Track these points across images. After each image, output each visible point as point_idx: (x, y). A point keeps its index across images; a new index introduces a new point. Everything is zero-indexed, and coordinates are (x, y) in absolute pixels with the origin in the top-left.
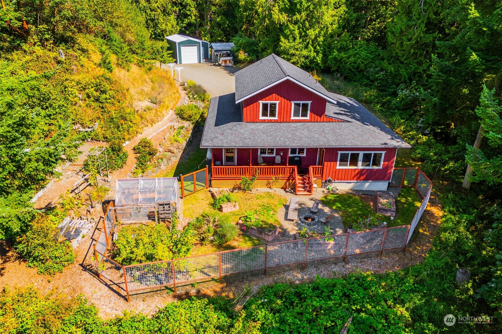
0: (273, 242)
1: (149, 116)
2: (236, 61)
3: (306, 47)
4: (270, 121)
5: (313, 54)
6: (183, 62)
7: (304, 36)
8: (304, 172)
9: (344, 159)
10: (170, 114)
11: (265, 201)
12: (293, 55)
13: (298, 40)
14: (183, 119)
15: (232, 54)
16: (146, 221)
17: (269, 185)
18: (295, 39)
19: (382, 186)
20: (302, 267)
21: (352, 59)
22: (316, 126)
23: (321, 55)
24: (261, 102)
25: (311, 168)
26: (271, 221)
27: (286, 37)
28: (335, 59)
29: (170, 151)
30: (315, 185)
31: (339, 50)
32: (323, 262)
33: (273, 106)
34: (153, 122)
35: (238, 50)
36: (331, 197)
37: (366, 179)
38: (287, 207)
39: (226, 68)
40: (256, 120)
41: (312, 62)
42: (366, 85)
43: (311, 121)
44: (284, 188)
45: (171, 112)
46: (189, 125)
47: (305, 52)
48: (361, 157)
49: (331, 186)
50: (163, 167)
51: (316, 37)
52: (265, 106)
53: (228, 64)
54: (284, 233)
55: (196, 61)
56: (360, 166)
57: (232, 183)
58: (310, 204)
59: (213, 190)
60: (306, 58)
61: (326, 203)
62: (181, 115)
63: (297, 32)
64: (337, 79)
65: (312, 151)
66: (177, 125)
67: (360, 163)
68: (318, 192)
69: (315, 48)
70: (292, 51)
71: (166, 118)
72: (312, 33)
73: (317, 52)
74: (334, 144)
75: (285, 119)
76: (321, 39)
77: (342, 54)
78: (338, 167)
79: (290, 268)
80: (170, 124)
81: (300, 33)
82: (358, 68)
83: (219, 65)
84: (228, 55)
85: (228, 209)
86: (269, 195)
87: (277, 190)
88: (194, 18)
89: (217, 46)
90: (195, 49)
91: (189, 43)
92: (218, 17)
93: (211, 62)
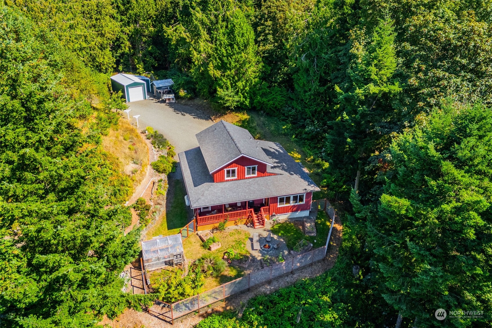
0: (248, 268)
1: (137, 177)
2: (177, 97)
3: (237, 93)
4: (232, 180)
5: (242, 99)
6: (131, 101)
7: (234, 85)
8: (257, 210)
9: (282, 200)
10: (149, 170)
11: (236, 236)
12: (227, 100)
13: (230, 89)
14: (159, 172)
15: (171, 90)
16: (164, 266)
17: (236, 225)
18: (227, 89)
19: (306, 213)
20: (269, 282)
21: (271, 102)
23: (248, 100)
24: (225, 170)
25: (262, 209)
26: (244, 253)
27: (221, 87)
28: (259, 102)
29: (159, 204)
30: (266, 220)
31: (262, 96)
32: (281, 277)
33: (233, 172)
34: (140, 181)
35: (178, 89)
36: (276, 227)
37: (296, 211)
38: (251, 240)
39: (171, 105)
40: (222, 180)
41: (242, 104)
42: (283, 120)
43: (258, 177)
44: (246, 224)
45: (149, 167)
46: (164, 176)
47: (236, 98)
48: (292, 198)
49: (274, 218)
50: (157, 218)
51: (244, 87)
52: (228, 172)
53: (172, 101)
54: (254, 259)
55: (141, 98)
56: (292, 203)
57: (211, 227)
58: (265, 234)
59: (200, 232)
60: (238, 102)
61: (274, 231)
62: (157, 169)
63: (229, 84)
64: (262, 115)
66: (156, 179)
67: (291, 202)
68: (269, 223)
69: (243, 94)
70: (226, 98)
71: (147, 174)
72: (240, 84)
73: (245, 97)
74: (275, 194)
75: (241, 177)
76: (247, 88)
77: (265, 100)
78: (279, 206)
79: (263, 284)
80: (152, 180)
81: (231, 84)
82: (276, 107)
83: (164, 101)
84: (169, 93)
85: (214, 247)
86: (238, 232)
87: (242, 226)
88: (127, 49)
89: (158, 83)
90: (140, 89)
91: (135, 85)
92: (149, 46)
93: (154, 97)
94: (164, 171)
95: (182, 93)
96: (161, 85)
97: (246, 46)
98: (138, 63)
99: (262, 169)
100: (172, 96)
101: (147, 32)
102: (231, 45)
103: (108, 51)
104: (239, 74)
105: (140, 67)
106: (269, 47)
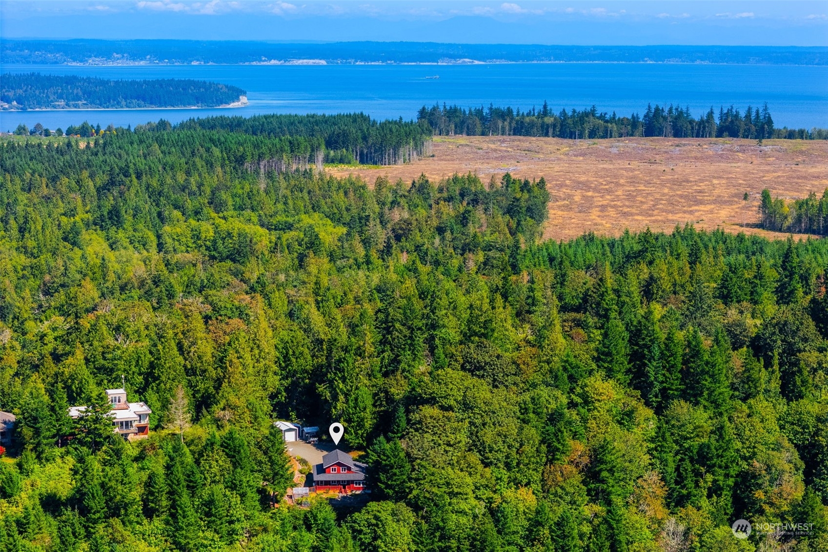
0: (334, 501)
2: (320, 440)
3: (358, 438)
4: (334, 473)
5: (361, 442)
6: (286, 441)
7: (356, 434)
8: (344, 488)
9: (356, 483)
11: (333, 494)
13: (353, 435)
15: (317, 435)
16: (301, 497)
17: (334, 491)
20: (341, 504)
22: (349, 474)
23: (365, 442)
24: (331, 468)
25: (347, 486)
26: (334, 498)
27: (347, 433)
29: (302, 482)
30: (348, 491)
32: (346, 503)
33: (335, 469)
35: (321, 434)
36: (353, 494)
39: (314, 445)
40: (329, 472)
41: (361, 445)
43: (347, 472)
44: (338, 491)
45: (297, 471)
47: (357, 441)
49: (353, 491)
51: (362, 434)
52: (333, 469)
53: (315, 443)
54: (338, 499)
55: (293, 440)
57: (322, 490)
58: (346, 495)
59: (318, 492)
60: (358, 443)
61: (350, 495)
62: (301, 472)
63: (353, 431)
65: (348, 481)
67: (361, 484)
70: (350, 441)
72: (360, 432)
73: (363, 440)
74: (352, 479)
75: (338, 472)
76: (365, 435)
78: (355, 486)
80: (299, 476)
83: (309, 443)
84: (315, 437)
85: (322, 496)
87: (336, 492)
88: (283, 398)
89: (307, 430)
90: (293, 433)
91: (290, 430)
92: (303, 396)
93: (303, 440)
94: (304, 473)
95: (324, 437)
96: (309, 431)
97: (365, 409)
98: (292, 411)
99: (349, 469)
100: (316, 439)
101: (302, 384)
102: (355, 408)
103: (267, 401)
104: (361, 425)
105: (293, 415)
106: (382, 409)
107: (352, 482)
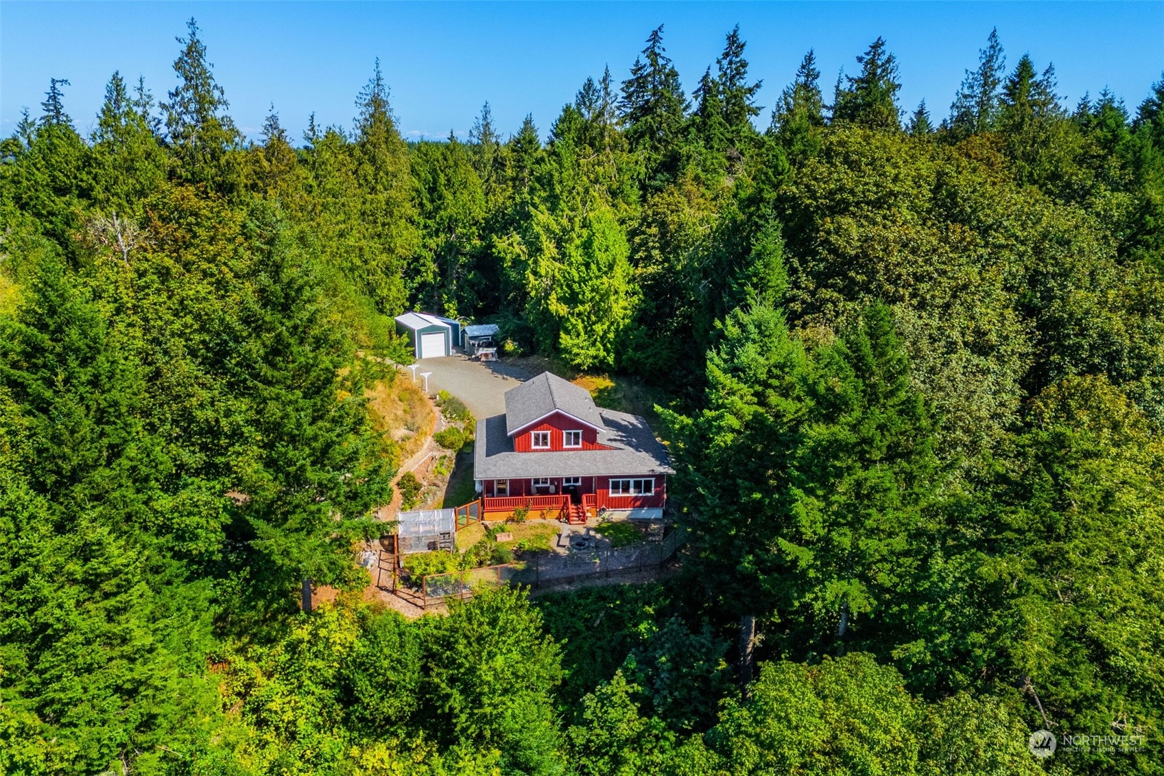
0: (546, 564)
1: (409, 445)
2: (501, 353)
3: (594, 344)
4: (543, 450)
5: (602, 353)
6: (424, 356)
7: (590, 332)
8: (577, 501)
9: (616, 487)
10: (428, 441)
11: (539, 531)
12: (577, 355)
13: (583, 336)
14: (444, 446)
15: (495, 342)
16: (426, 551)
17: (543, 516)
18: (578, 335)
19: (657, 513)
20: (570, 581)
21: (651, 360)
22: (589, 454)
23: (613, 355)
24: (533, 433)
25: (584, 497)
26: (544, 547)
27: (568, 332)
28: (630, 359)
29: (435, 485)
30: (588, 514)
31: (635, 349)
32: (589, 576)
33: (545, 437)
34: (413, 453)
35: (505, 339)
36: (605, 525)
37: (642, 506)
38: (559, 536)
39: (488, 364)
40: (527, 449)
41: (602, 361)
42: (673, 392)
43: (583, 449)
44: (558, 519)
45: (430, 439)
46: (451, 453)
47: (592, 352)
48: (632, 484)
49: (606, 515)
50: (429, 502)
51: (605, 333)
52: (537, 438)
53: (491, 359)
54: (556, 555)
55: (442, 353)
56: (632, 493)
57: (505, 515)
58: (583, 531)
59: (487, 522)
60: (595, 357)
61: (597, 530)
62: (441, 441)
63: (580, 327)
64: (637, 383)
65: (587, 480)
66: (438, 454)
67: (632, 490)
68: (593, 521)
69: (604, 346)
70: (575, 350)
71: (425, 446)
72: (599, 328)
73: (606, 350)
74: (603, 472)
75: (557, 447)
76: (611, 336)
77: (638, 354)
78: (611, 495)
79: (558, 581)
80: (430, 454)
81: (585, 327)
82: (661, 369)
83: (477, 359)
84: (489, 345)
85: (502, 538)
86: (544, 526)
87: (551, 520)
88: (431, 275)
89: (473, 330)
90: (441, 337)
91: (433, 330)
92: (470, 272)
93: (464, 353)
94: (451, 446)
95: (510, 346)
96: (476, 334)
97: (611, 267)
98: (449, 301)
99: (590, 437)
100: (492, 350)
101: (468, 248)
102: (587, 266)
103: (398, 279)
104: (600, 312)
105: (452, 307)
106: (652, 269)
107: (603, 481)
